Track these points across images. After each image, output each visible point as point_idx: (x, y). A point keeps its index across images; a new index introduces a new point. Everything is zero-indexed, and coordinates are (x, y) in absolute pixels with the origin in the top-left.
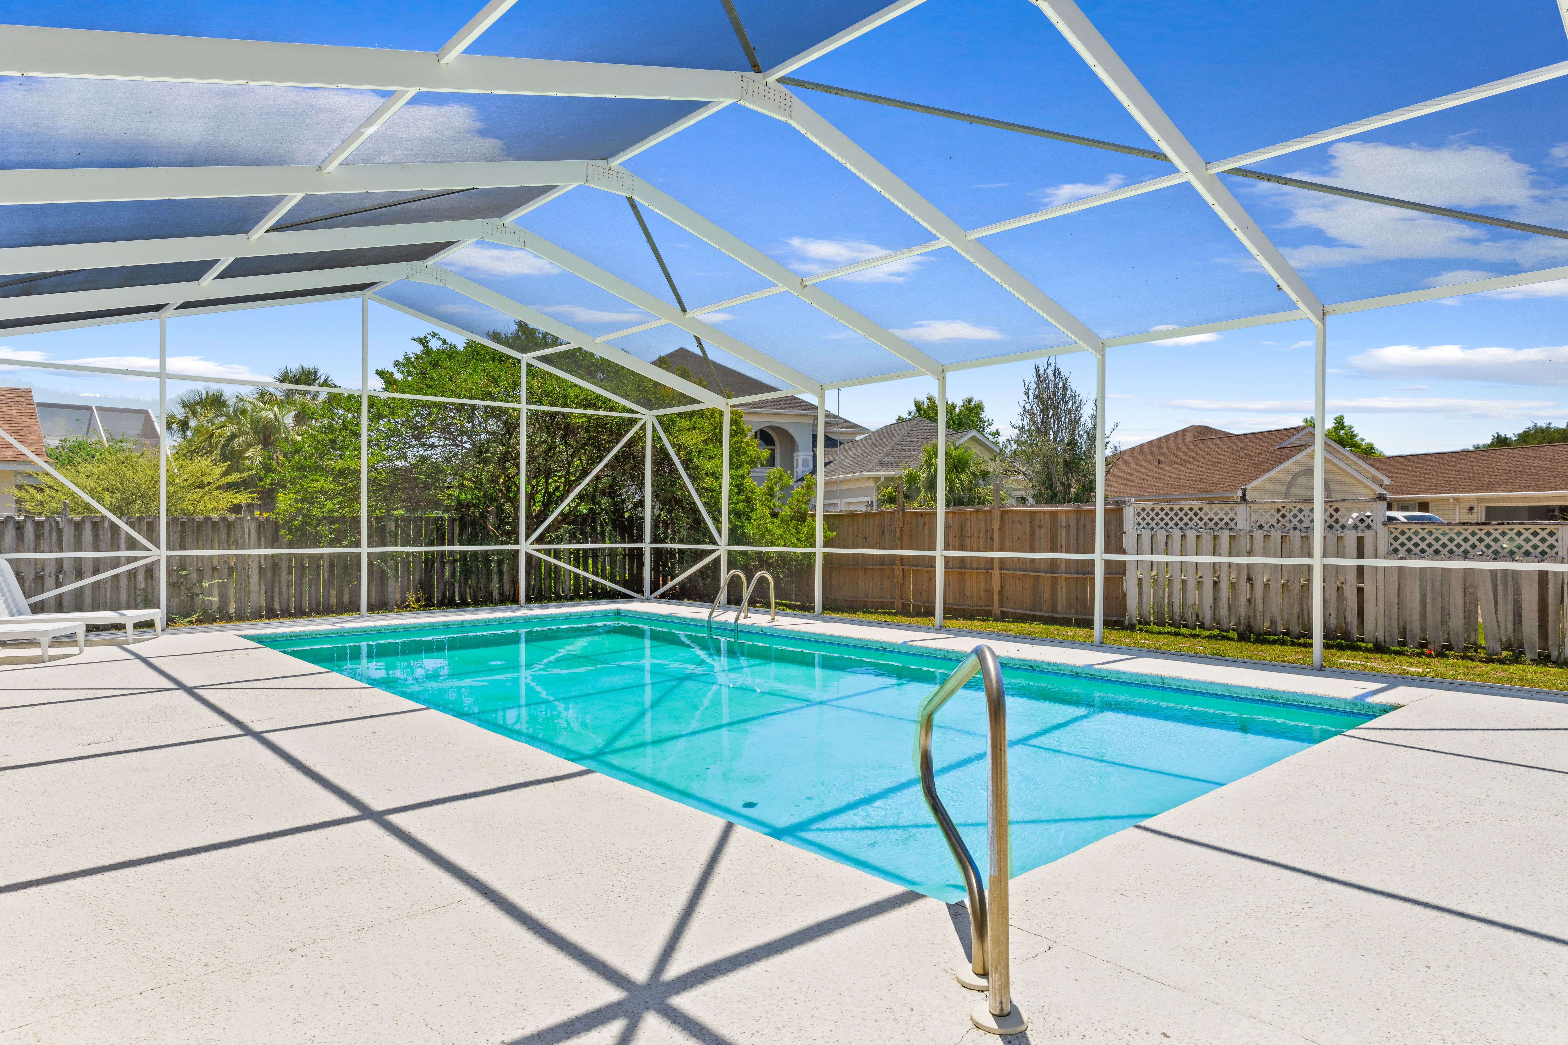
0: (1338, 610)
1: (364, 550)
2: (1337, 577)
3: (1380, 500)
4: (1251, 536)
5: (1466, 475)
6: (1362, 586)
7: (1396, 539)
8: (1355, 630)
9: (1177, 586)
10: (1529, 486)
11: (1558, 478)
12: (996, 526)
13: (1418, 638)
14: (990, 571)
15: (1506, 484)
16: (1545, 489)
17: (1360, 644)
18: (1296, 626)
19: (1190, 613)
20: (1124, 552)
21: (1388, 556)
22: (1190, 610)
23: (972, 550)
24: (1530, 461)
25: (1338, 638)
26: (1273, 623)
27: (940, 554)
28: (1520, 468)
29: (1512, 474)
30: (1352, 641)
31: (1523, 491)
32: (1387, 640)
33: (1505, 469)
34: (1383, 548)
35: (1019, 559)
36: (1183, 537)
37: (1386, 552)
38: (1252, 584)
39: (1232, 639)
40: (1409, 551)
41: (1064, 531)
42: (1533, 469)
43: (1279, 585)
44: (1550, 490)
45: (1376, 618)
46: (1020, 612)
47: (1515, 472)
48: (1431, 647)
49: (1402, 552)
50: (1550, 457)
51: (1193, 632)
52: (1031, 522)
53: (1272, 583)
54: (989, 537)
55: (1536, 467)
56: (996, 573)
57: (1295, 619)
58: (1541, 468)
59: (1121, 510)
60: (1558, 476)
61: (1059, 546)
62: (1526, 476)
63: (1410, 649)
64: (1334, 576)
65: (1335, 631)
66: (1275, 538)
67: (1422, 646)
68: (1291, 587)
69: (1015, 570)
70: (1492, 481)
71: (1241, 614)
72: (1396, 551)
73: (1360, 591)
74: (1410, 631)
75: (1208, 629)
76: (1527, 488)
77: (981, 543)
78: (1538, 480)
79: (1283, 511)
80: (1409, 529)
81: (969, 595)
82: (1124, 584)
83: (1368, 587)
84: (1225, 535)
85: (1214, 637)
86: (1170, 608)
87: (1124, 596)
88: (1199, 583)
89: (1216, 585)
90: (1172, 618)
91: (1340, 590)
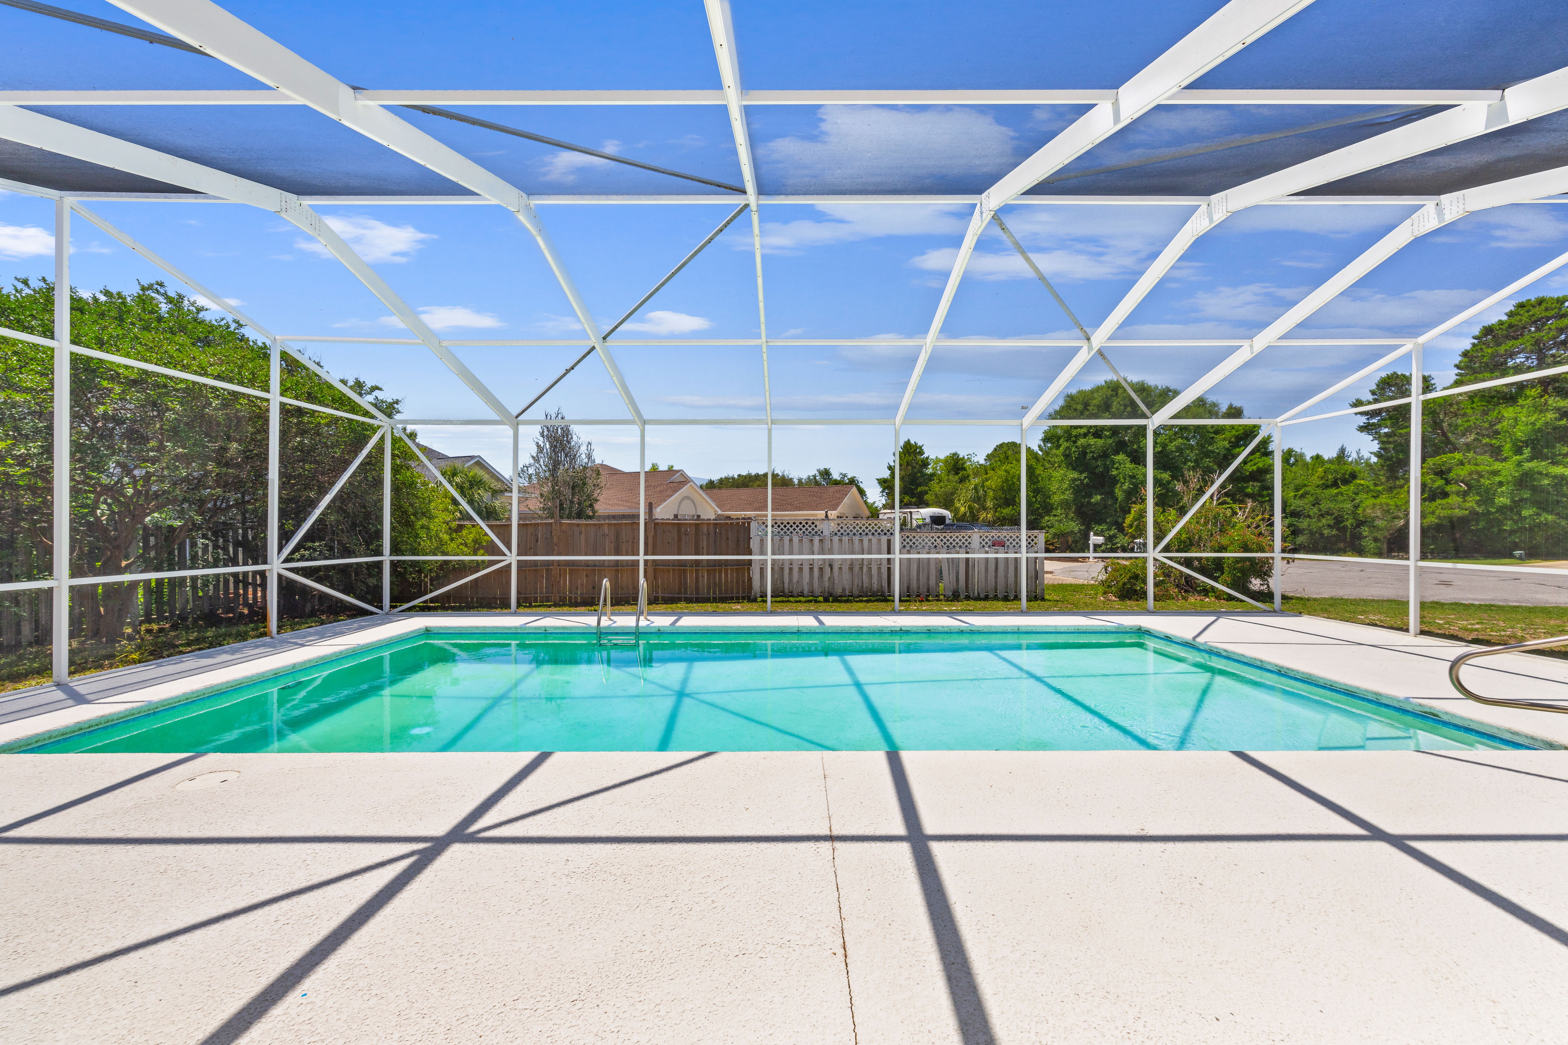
0: (878, 580)
2: (877, 564)
4: (831, 540)
6: (890, 568)
7: (906, 541)
8: (886, 591)
9: (786, 571)
12: (650, 534)
13: (917, 592)
17: (890, 598)
18: (856, 590)
19: (795, 588)
25: (878, 596)
26: (844, 590)
30: (885, 596)
32: (902, 594)
36: (791, 540)
38: (832, 568)
40: (912, 547)
41: (705, 537)
43: (847, 567)
46: (670, 595)
48: (921, 596)
49: (908, 547)
51: (798, 599)
53: (843, 570)
57: (855, 587)
63: (913, 598)
64: (875, 564)
65: (877, 592)
67: (937, 596)
68: (854, 569)
71: (826, 586)
73: (889, 572)
74: (912, 589)
75: (806, 597)
77: (635, 547)
79: (842, 525)
80: (911, 535)
82: (751, 574)
83: (893, 569)
84: (816, 539)
85: (810, 601)
86: (782, 586)
87: (750, 579)
88: (801, 569)
89: (811, 569)
90: (783, 592)
91: (879, 569)
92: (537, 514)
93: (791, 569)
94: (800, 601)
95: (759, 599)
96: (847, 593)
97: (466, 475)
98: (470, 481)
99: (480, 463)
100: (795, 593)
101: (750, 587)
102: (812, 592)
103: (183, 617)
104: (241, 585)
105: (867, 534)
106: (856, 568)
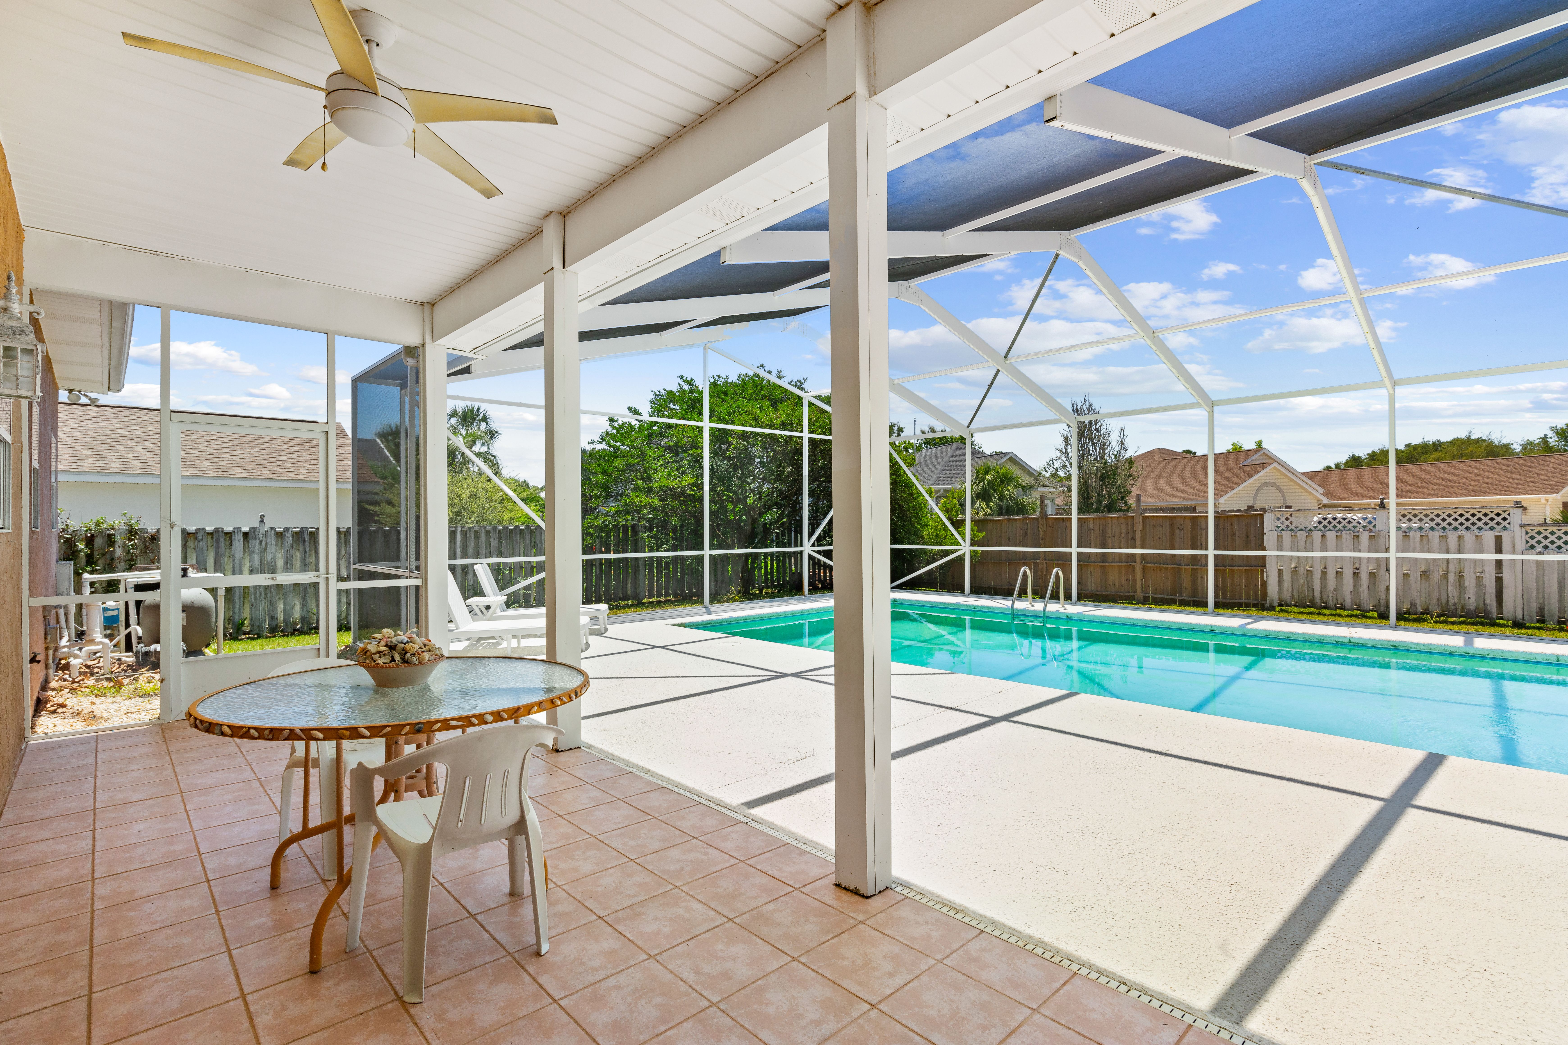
0: (1477, 595)
1: (707, 552)
2: (1475, 568)
3: (1518, 507)
5: (1380, 486)
6: (1500, 575)
7: (1532, 538)
8: (1494, 610)
9: (1317, 576)
10: (1438, 494)
11: (1460, 488)
12: (1138, 528)
13: (1557, 616)
14: (1133, 564)
15: (1417, 493)
16: (1452, 496)
18: (1436, 607)
19: (1330, 597)
20: (1264, 549)
21: (1526, 551)
22: (1331, 595)
23: (1113, 547)
24: (1432, 474)
25: (1478, 617)
26: (1413, 604)
27: (1211, 553)
28: (1425, 480)
29: (1420, 485)
30: (1492, 619)
31: (1432, 497)
32: (1526, 618)
33: (1412, 481)
34: (1520, 545)
35: (1159, 555)
36: (1323, 537)
37: (1524, 548)
39: (1374, 618)
40: (1546, 547)
41: (1203, 532)
42: (1436, 481)
43: (1419, 575)
44: (1456, 496)
45: (1515, 601)
46: (1162, 596)
47: (1422, 483)
49: (1539, 548)
50: (1449, 471)
51: (1334, 612)
52: (1172, 526)
53: (1411, 574)
54: (1130, 536)
55: (1438, 479)
56: (1138, 567)
57: (1434, 602)
58: (1443, 480)
59: (1262, 515)
60: (1459, 486)
61: (1199, 544)
62: (1432, 486)
63: (1551, 624)
64: (1472, 567)
65: (1475, 611)
66: (1414, 537)
68: (1431, 577)
69: (1156, 563)
70: (1404, 490)
71: (1381, 598)
72: (1532, 547)
73: (1499, 580)
74: (1549, 610)
75: (1348, 610)
76: (1436, 495)
77: (1122, 542)
78: (1443, 489)
80: (1546, 530)
81: (1111, 583)
82: (1265, 574)
83: (1506, 576)
84: (1364, 536)
85: (1356, 616)
86: (1310, 593)
87: (1264, 584)
88: (1339, 574)
89: (1356, 575)
90: (1312, 601)
91: (1479, 579)
92: (1063, 509)
93: (1324, 574)
94: (1340, 615)
95: (1278, 609)
96: (1419, 609)
97: (998, 472)
98: (1001, 478)
99: (1013, 460)
100: (1331, 604)
101: (1265, 594)
102: (1359, 605)
103: (784, 586)
104: (817, 566)
105: (1456, 529)
106: (1435, 577)
